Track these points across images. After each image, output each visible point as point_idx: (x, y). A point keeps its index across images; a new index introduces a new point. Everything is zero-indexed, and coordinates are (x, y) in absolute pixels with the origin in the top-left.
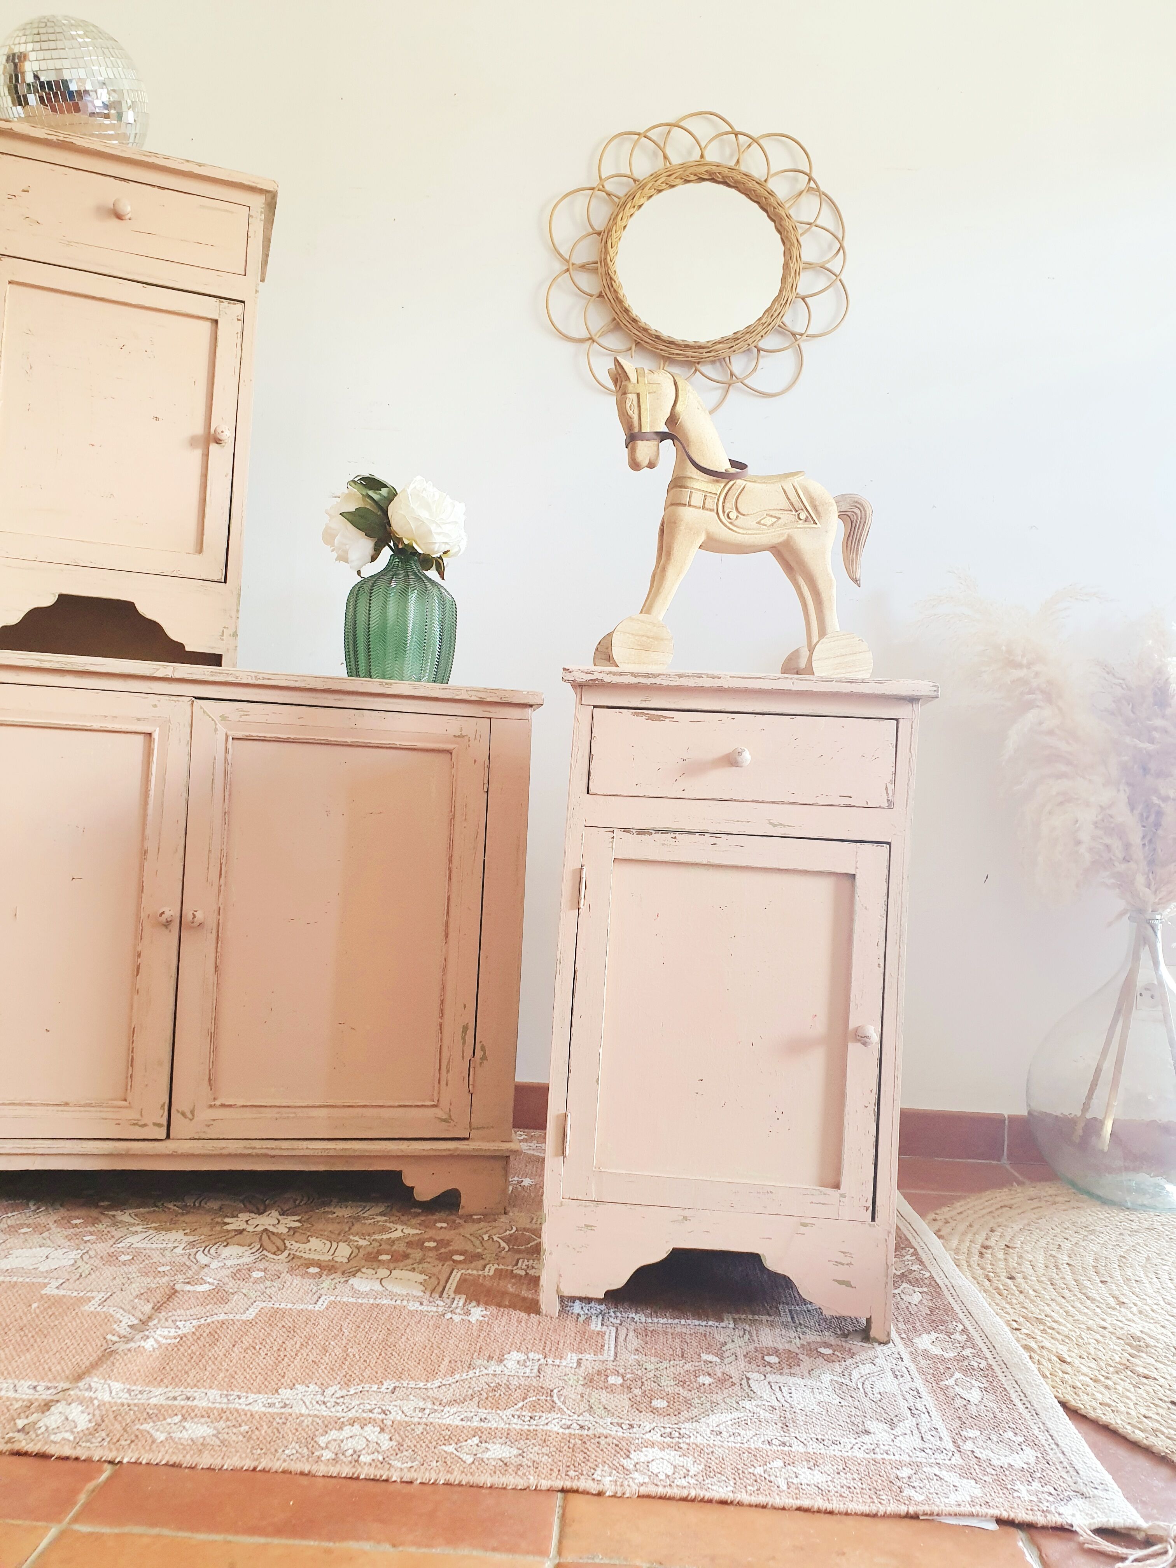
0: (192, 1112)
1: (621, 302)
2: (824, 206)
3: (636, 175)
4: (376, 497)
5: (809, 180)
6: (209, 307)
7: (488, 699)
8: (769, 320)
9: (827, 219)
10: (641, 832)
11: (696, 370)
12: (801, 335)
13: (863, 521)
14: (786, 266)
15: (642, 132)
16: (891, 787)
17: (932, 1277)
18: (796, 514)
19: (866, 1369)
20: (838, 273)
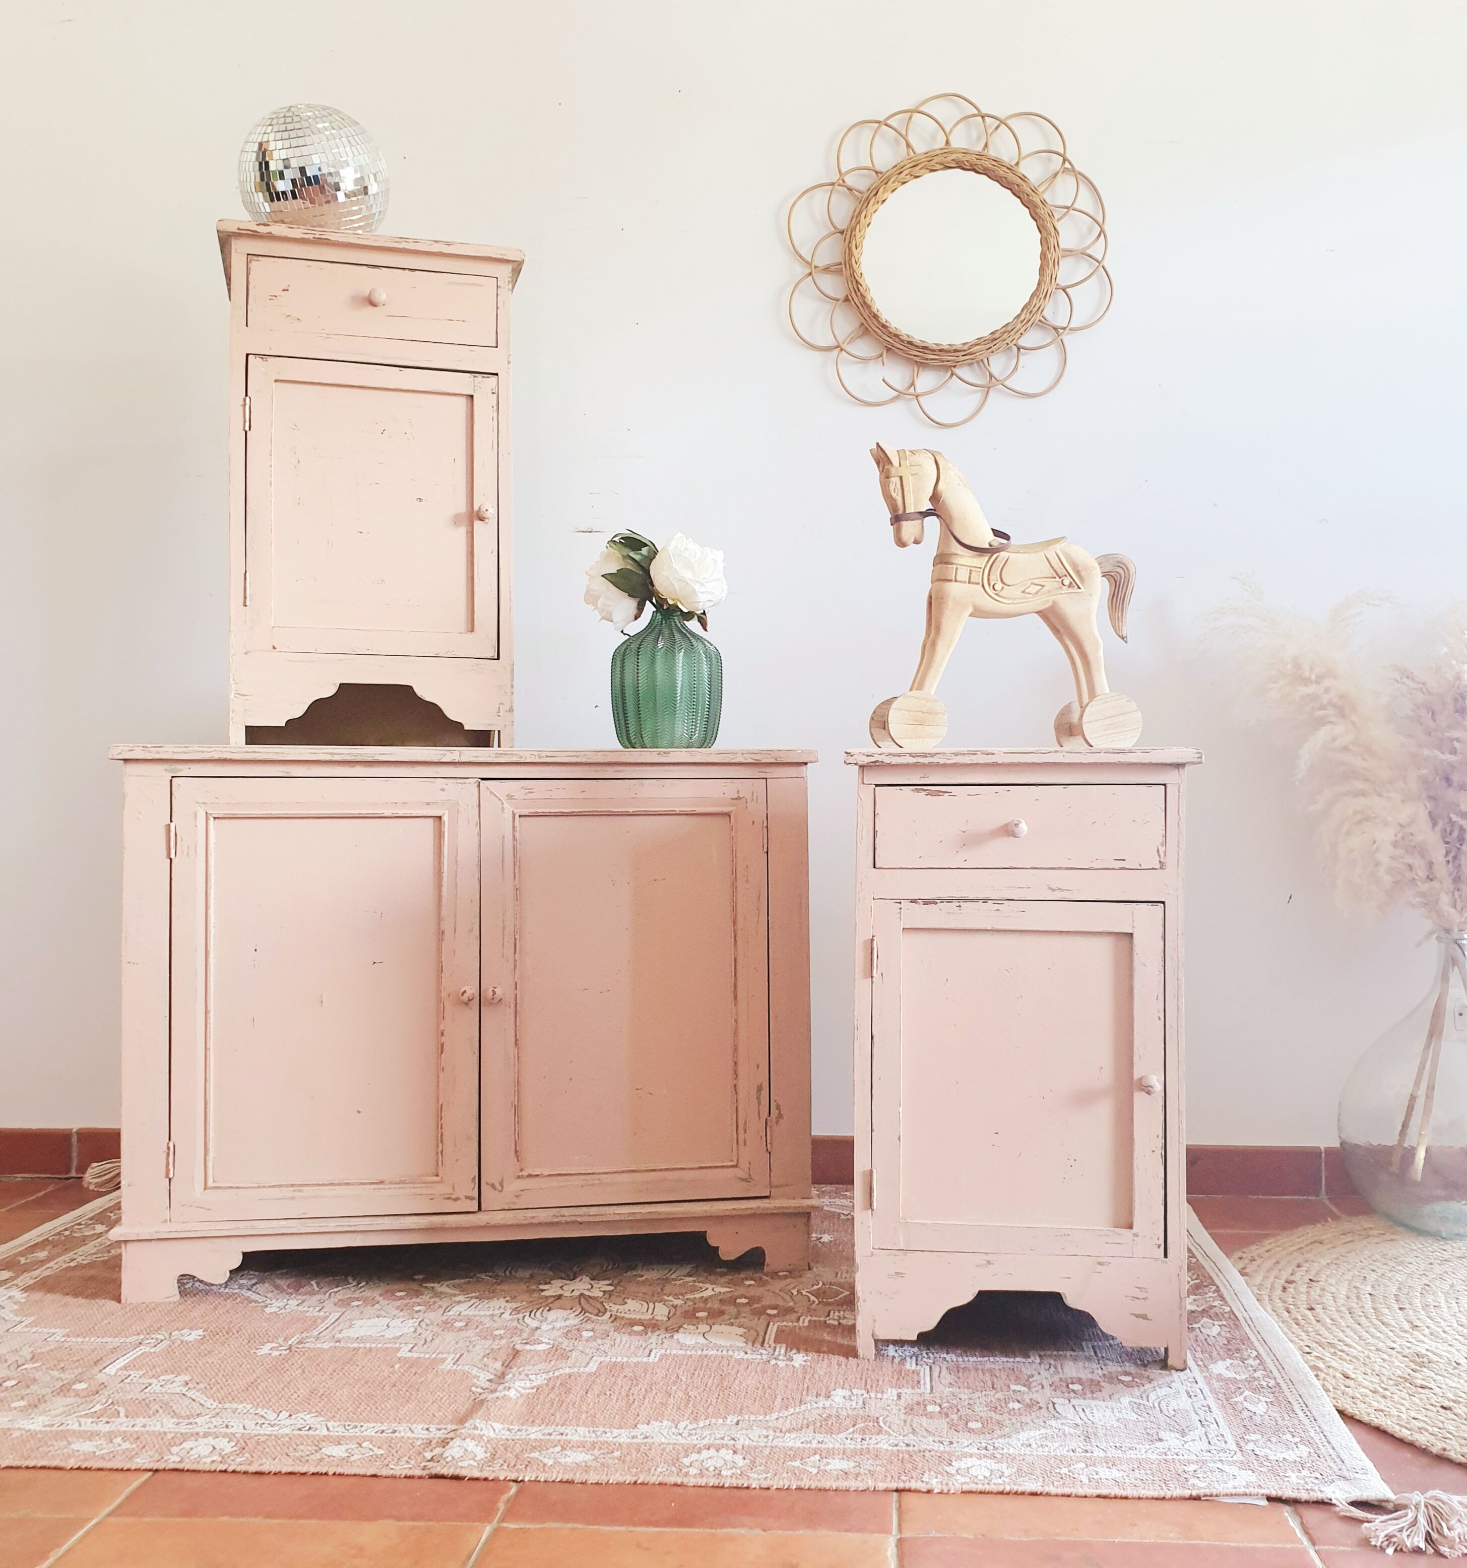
0: (501, 1184)
1: (869, 307)
2: (1081, 185)
3: (878, 168)
4: (637, 557)
5: (1064, 160)
6: (464, 384)
7: (764, 761)
8: (1028, 316)
9: (1085, 201)
10: (927, 902)
11: (952, 374)
12: (1064, 328)
13: (1127, 580)
14: (1043, 256)
15: (882, 120)
16: (1162, 849)
18: (1060, 580)
19: (1163, 1391)
20: (1100, 259)
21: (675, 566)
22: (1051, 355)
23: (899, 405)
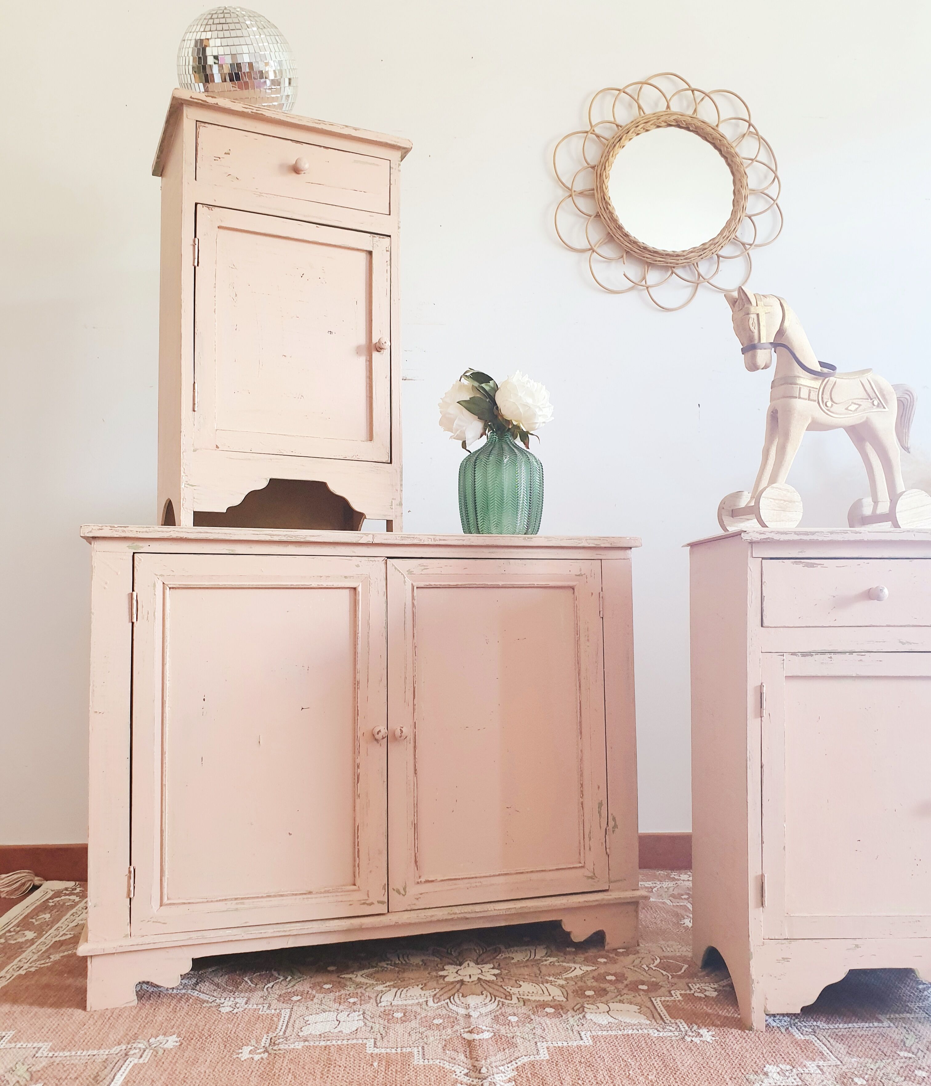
0: (405, 889)
1: (614, 220)
2: (761, 146)
3: (619, 122)
4: (486, 388)
5: (749, 125)
6: (365, 242)
7: (602, 545)
8: (727, 235)
9: (764, 157)
10: (804, 654)
11: (672, 273)
12: (751, 245)
13: (911, 405)
14: (736, 193)
15: (621, 88)
18: (871, 401)
20: (774, 198)
22: (740, 263)
23: (633, 294)
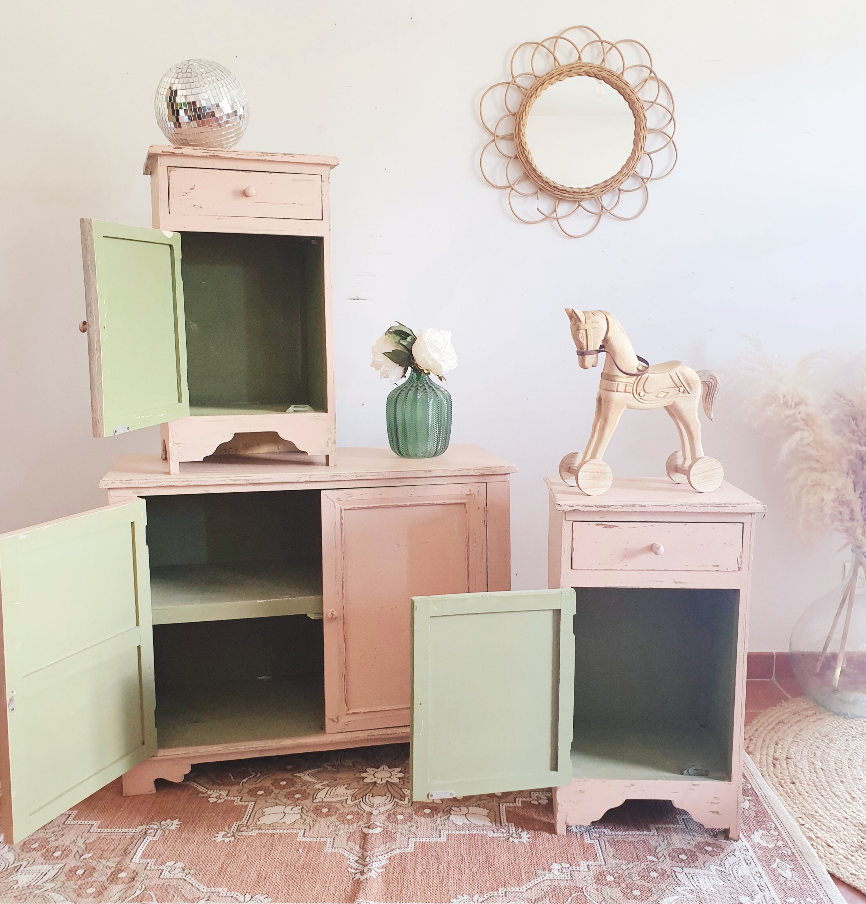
0: (338, 718)
1: (530, 164)
2: (661, 88)
3: (537, 73)
4: (405, 343)
5: (651, 72)
7: (486, 474)
8: (627, 172)
9: (663, 99)
11: (579, 205)
12: (648, 179)
13: (715, 386)
14: (636, 133)
15: (539, 42)
16: (740, 560)
17: (752, 788)
18: (678, 389)
19: (732, 859)
20: (671, 136)
21: (429, 351)
22: (639, 195)
23: (546, 223)
